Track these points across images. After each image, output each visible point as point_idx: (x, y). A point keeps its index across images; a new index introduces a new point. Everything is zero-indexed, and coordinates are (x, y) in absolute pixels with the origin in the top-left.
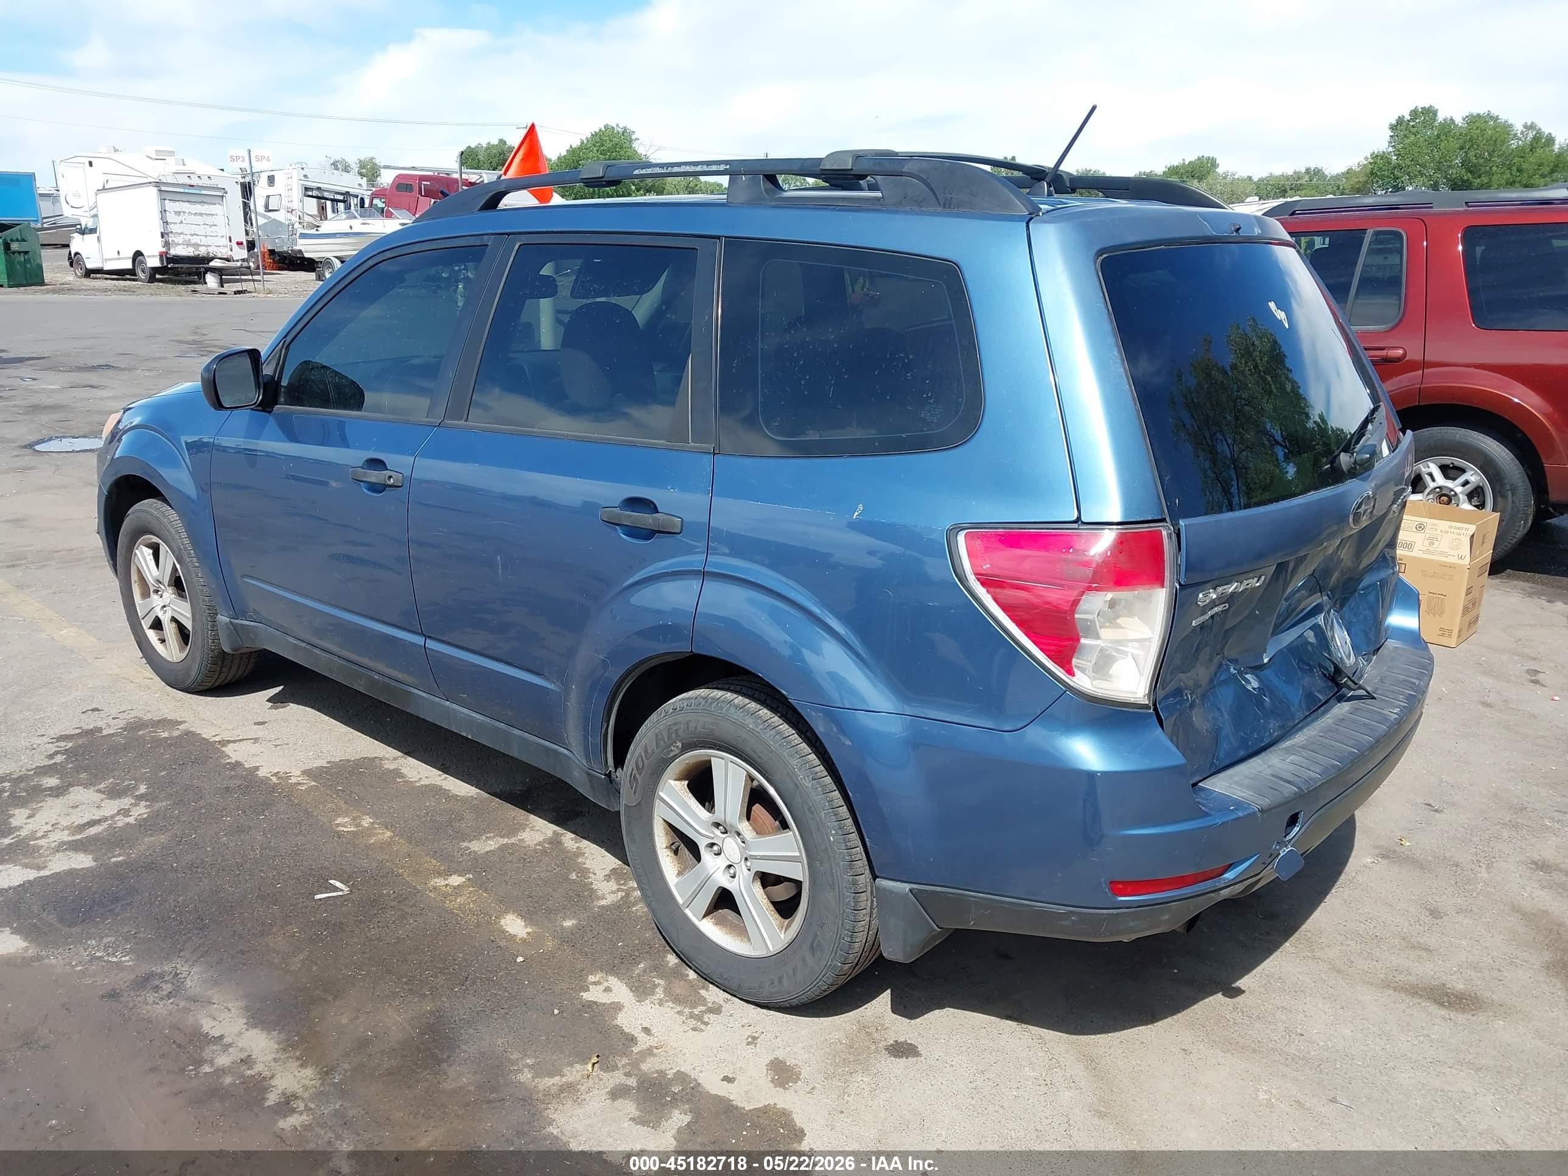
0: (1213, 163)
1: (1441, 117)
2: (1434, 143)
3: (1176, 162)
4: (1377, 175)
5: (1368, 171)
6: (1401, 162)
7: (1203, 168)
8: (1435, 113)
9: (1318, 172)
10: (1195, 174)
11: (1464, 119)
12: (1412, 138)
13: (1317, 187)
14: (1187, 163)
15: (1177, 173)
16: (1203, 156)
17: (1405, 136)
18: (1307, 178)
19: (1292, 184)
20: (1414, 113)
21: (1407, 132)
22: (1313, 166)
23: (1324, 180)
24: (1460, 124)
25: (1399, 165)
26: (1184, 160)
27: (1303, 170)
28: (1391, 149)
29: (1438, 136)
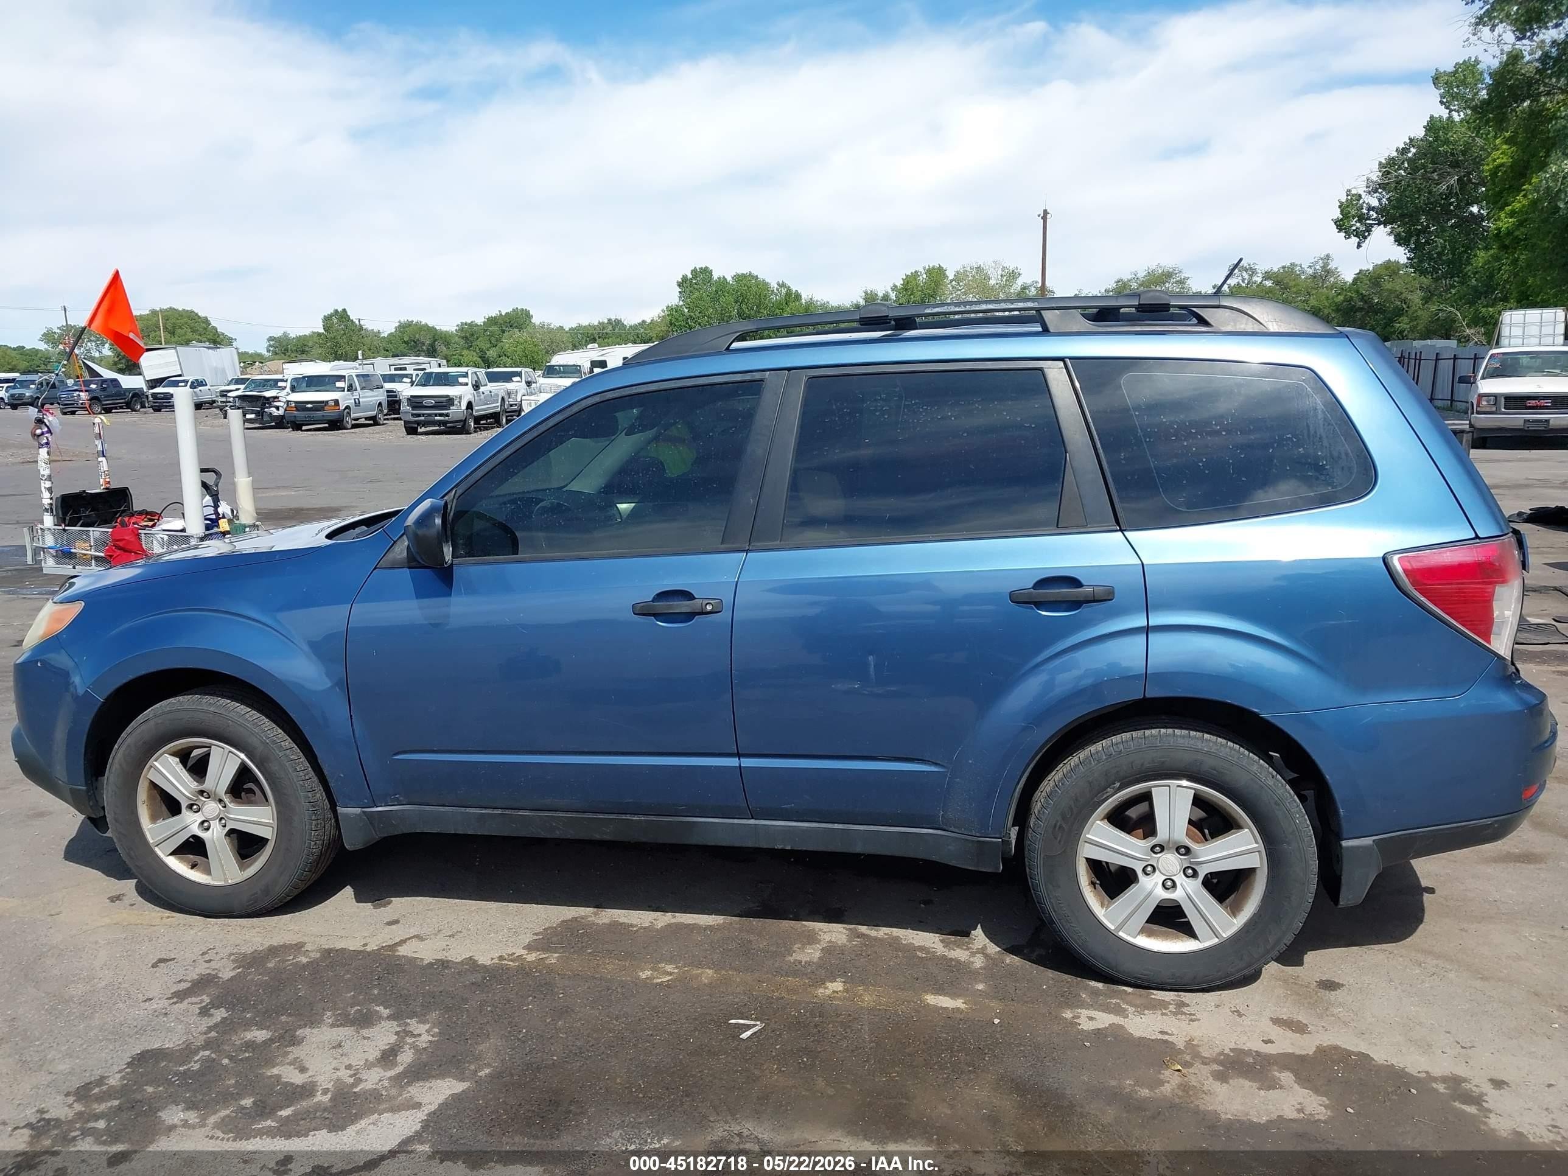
0: (527, 315)
1: (715, 276)
2: (715, 298)
3: (494, 313)
4: (675, 325)
5: (668, 322)
6: (692, 314)
7: (518, 320)
8: (711, 272)
9: (618, 323)
10: (513, 324)
11: (733, 278)
12: (697, 293)
13: (620, 336)
14: (503, 314)
15: (496, 323)
16: (517, 308)
17: (691, 292)
18: (610, 328)
19: (599, 334)
20: (694, 272)
21: (692, 289)
22: (613, 318)
23: (625, 330)
24: (731, 282)
25: (691, 317)
26: (500, 311)
27: (606, 321)
28: (681, 303)
29: (717, 292)
